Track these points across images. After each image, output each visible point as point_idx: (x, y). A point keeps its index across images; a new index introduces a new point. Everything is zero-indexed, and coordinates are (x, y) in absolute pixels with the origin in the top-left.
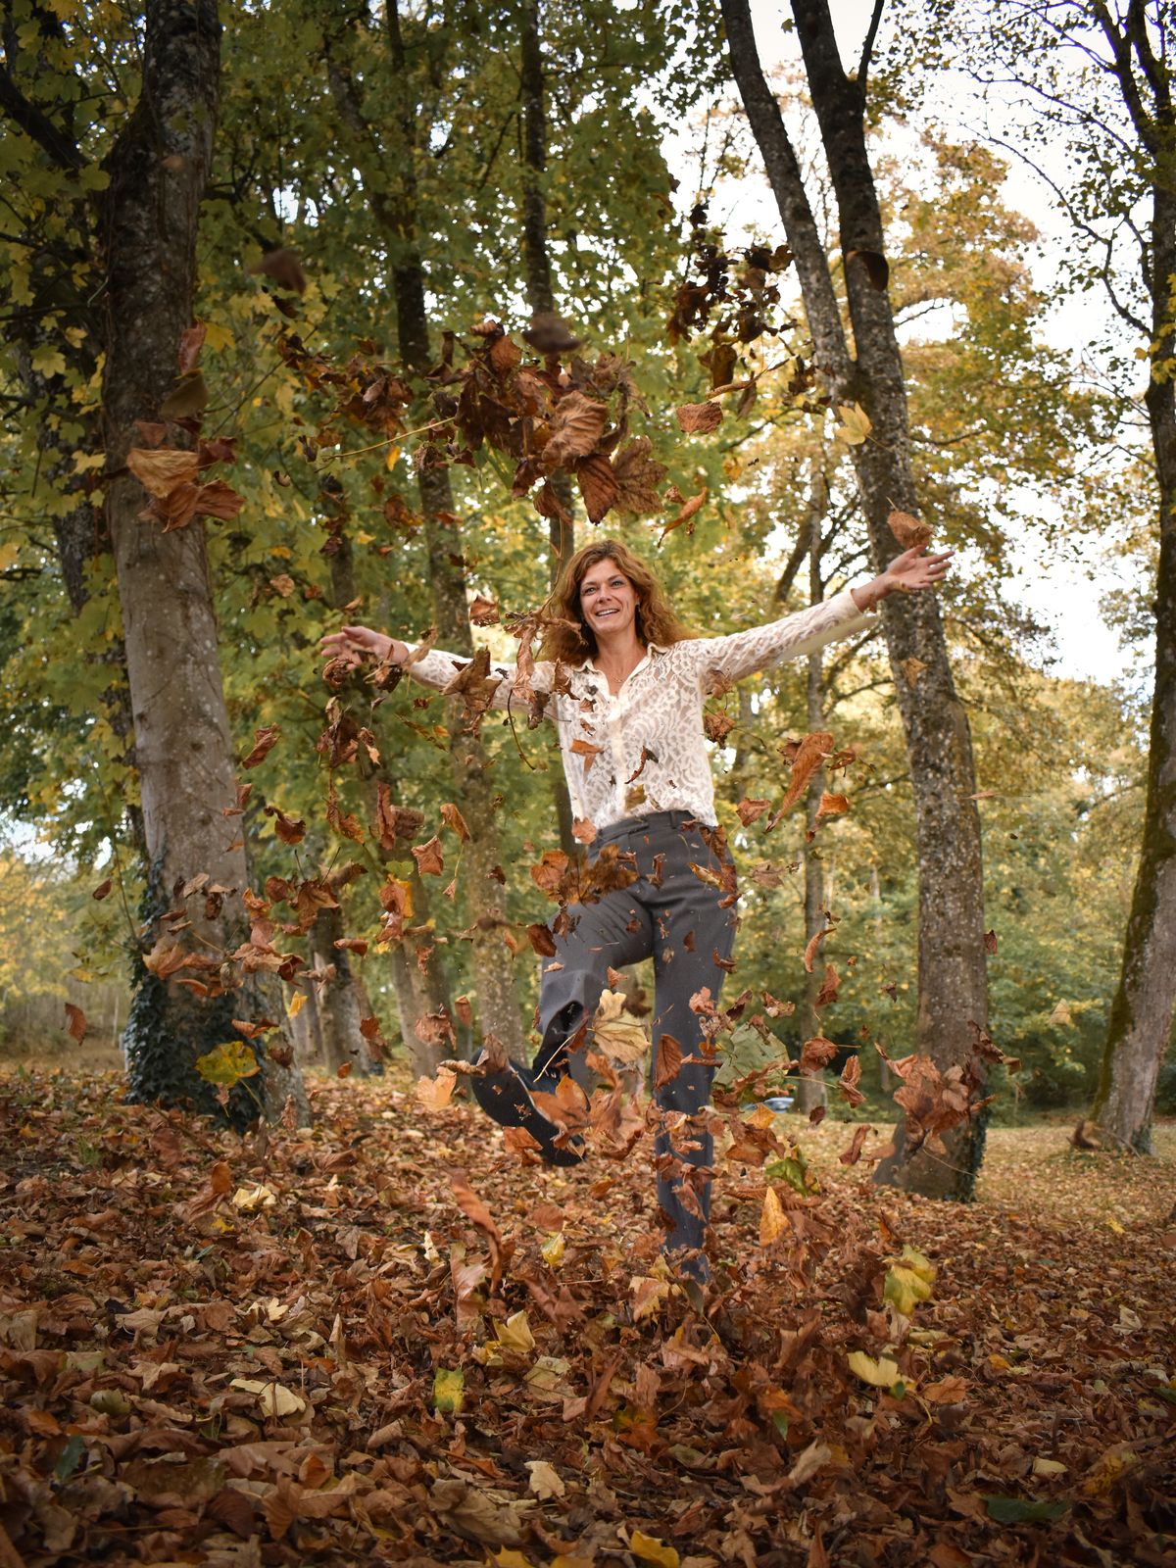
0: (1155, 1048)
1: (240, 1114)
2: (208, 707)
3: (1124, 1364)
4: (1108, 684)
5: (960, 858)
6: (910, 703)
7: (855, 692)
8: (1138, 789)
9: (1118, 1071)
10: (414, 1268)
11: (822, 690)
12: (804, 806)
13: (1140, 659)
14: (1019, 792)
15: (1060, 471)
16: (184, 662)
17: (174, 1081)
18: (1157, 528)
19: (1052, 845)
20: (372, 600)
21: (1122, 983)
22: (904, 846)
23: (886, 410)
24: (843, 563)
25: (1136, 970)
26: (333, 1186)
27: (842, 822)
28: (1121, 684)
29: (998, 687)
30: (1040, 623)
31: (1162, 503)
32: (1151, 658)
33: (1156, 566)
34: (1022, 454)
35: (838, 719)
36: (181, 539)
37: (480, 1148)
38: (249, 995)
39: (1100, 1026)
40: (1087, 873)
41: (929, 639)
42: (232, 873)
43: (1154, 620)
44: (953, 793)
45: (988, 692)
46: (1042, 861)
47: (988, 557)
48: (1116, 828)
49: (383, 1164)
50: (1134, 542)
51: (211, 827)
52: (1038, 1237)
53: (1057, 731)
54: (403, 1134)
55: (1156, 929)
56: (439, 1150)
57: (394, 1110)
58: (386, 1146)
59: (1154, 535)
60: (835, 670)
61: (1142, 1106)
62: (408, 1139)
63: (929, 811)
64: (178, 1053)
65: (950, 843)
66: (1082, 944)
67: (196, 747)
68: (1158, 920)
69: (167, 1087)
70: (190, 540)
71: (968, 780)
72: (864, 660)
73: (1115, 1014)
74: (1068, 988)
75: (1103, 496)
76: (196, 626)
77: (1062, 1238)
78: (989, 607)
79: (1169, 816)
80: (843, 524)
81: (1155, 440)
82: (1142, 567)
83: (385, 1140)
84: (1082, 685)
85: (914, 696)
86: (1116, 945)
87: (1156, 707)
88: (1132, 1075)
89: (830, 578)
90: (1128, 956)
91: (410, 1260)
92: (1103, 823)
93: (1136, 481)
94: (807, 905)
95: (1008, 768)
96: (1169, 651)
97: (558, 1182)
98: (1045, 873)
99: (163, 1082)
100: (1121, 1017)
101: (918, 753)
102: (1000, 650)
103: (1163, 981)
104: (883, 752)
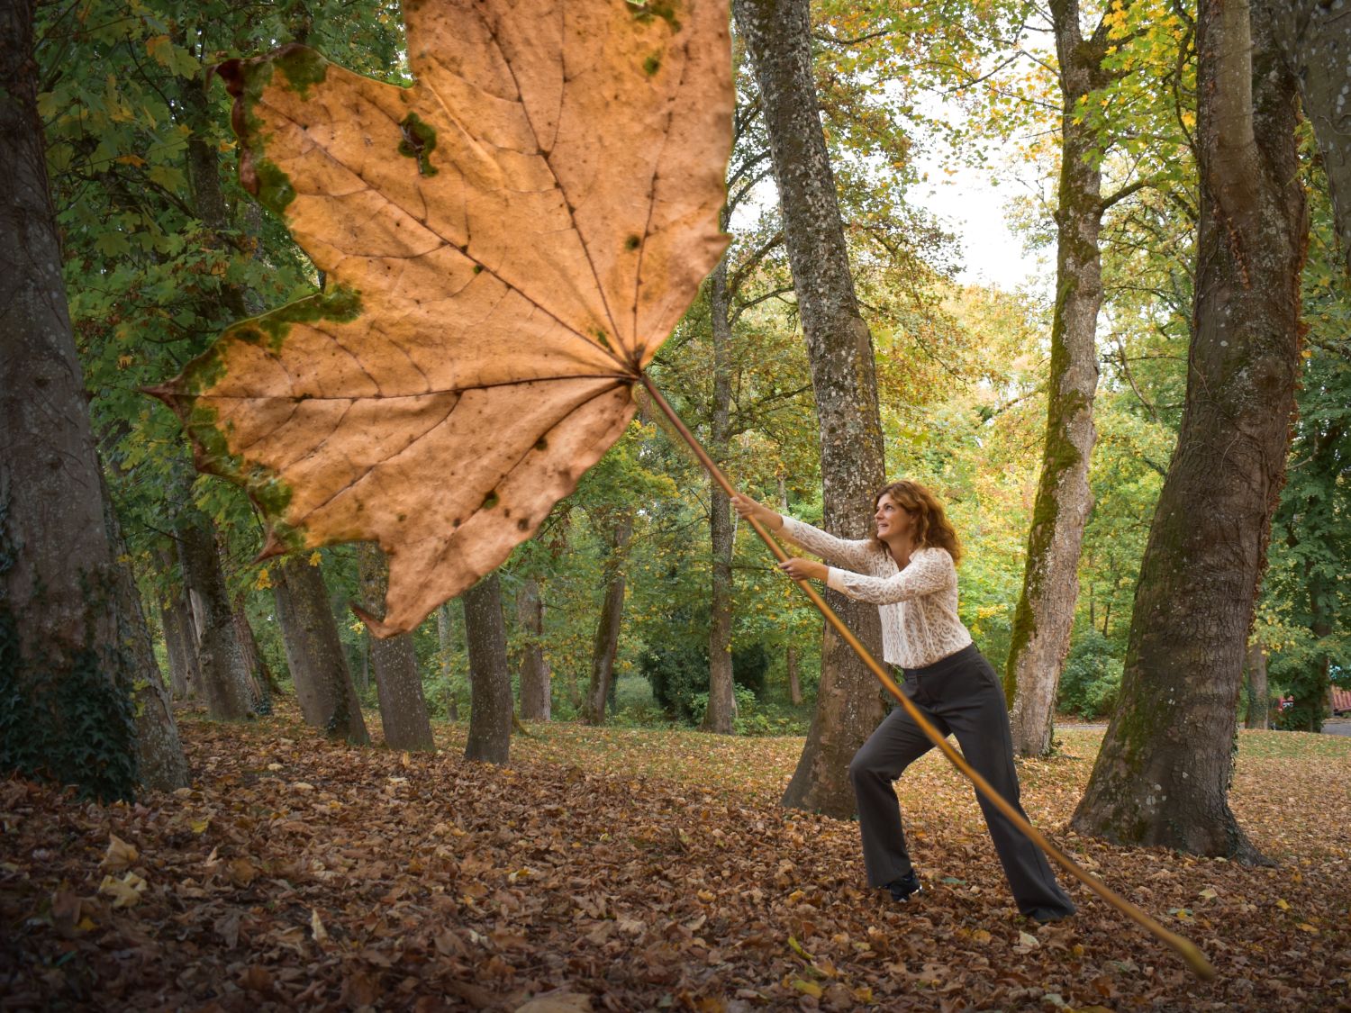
0: (1057, 655)
1: (108, 781)
2: (53, 339)
3: (1023, 991)
4: (1012, 291)
5: (863, 478)
6: (812, 320)
7: (759, 300)
8: (1040, 394)
9: (1021, 679)
10: (301, 951)
11: (726, 298)
12: (709, 417)
13: (1043, 266)
14: (925, 401)
15: (967, 74)
16: (24, 288)
17: (32, 749)
18: (1059, 134)
19: (957, 451)
20: (240, 205)
21: (1025, 591)
22: (808, 456)
23: (788, 14)
24: (747, 166)
25: (1038, 578)
26: (211, 862)
27: (749, 433)
28: (1025, 290)
29: (903, 294)
30: (945, 230)
31: (1066, 110)
32: (1053, 266)
33: (1058, 171)
34: (928, 56)
35: (743, 327)
36: (15, 150)
37: (374, 797)
38: (113, 652)
39: (1005, 630)
40: (991, 479)
41: (832, 253)
42: (88, 521)
43: (1055, 226)
44: (856, 411)
45: (893, 299)
46: (948, 468)
47: (893, 160)
48: (1019, 434)
49: (268, 829)
50: (1036, 147)
51: (61, 471)
52: (943, 854)
53: (960, 339)
54: (290, 787)
55: (1057, 537)
56: (328, 804)
57: (280, 761)
58: (272, 803)
59: (1057, 142)
60: (739, 276)
61: (1045, 711)
62: (297, 793)
63: (832, 430)
64: (35, 720)
65: (854, 462)
66: (987, 551)
67: (41, 383)
68: (1059, 528)
69: (25, 757)
70: (25, 151)
71: (872, 398)
72: (768, 266)
73: (1017, 622)
74: (975, 594)
75: (1008, 102)
76: (36, 248)
77: (966, 854)
78: (893, 212)
79: (1069, 425)
80: (746, 124)
81: (1059, 45)
82: (1044, 174)
83: (270, 796)
84: (985, 291)
85: (817, 312)
86: (1020, 549)
87: (1058, 316)
88: (1035, 680)
89: (734, 180)
90: (1030, 565)
91: (295, 942)
92: (1007, 431)
93: (1040, 86)
94: (713, 519)
95: (913, 378)
96: (1070, 261)
97: (457, 831)
98: (950, 480)
99: (20, 751)
100: (1025, 624)
101: (821, 371)
102: (905, 256)
103: (1064, 588)
104: (788, 361)
